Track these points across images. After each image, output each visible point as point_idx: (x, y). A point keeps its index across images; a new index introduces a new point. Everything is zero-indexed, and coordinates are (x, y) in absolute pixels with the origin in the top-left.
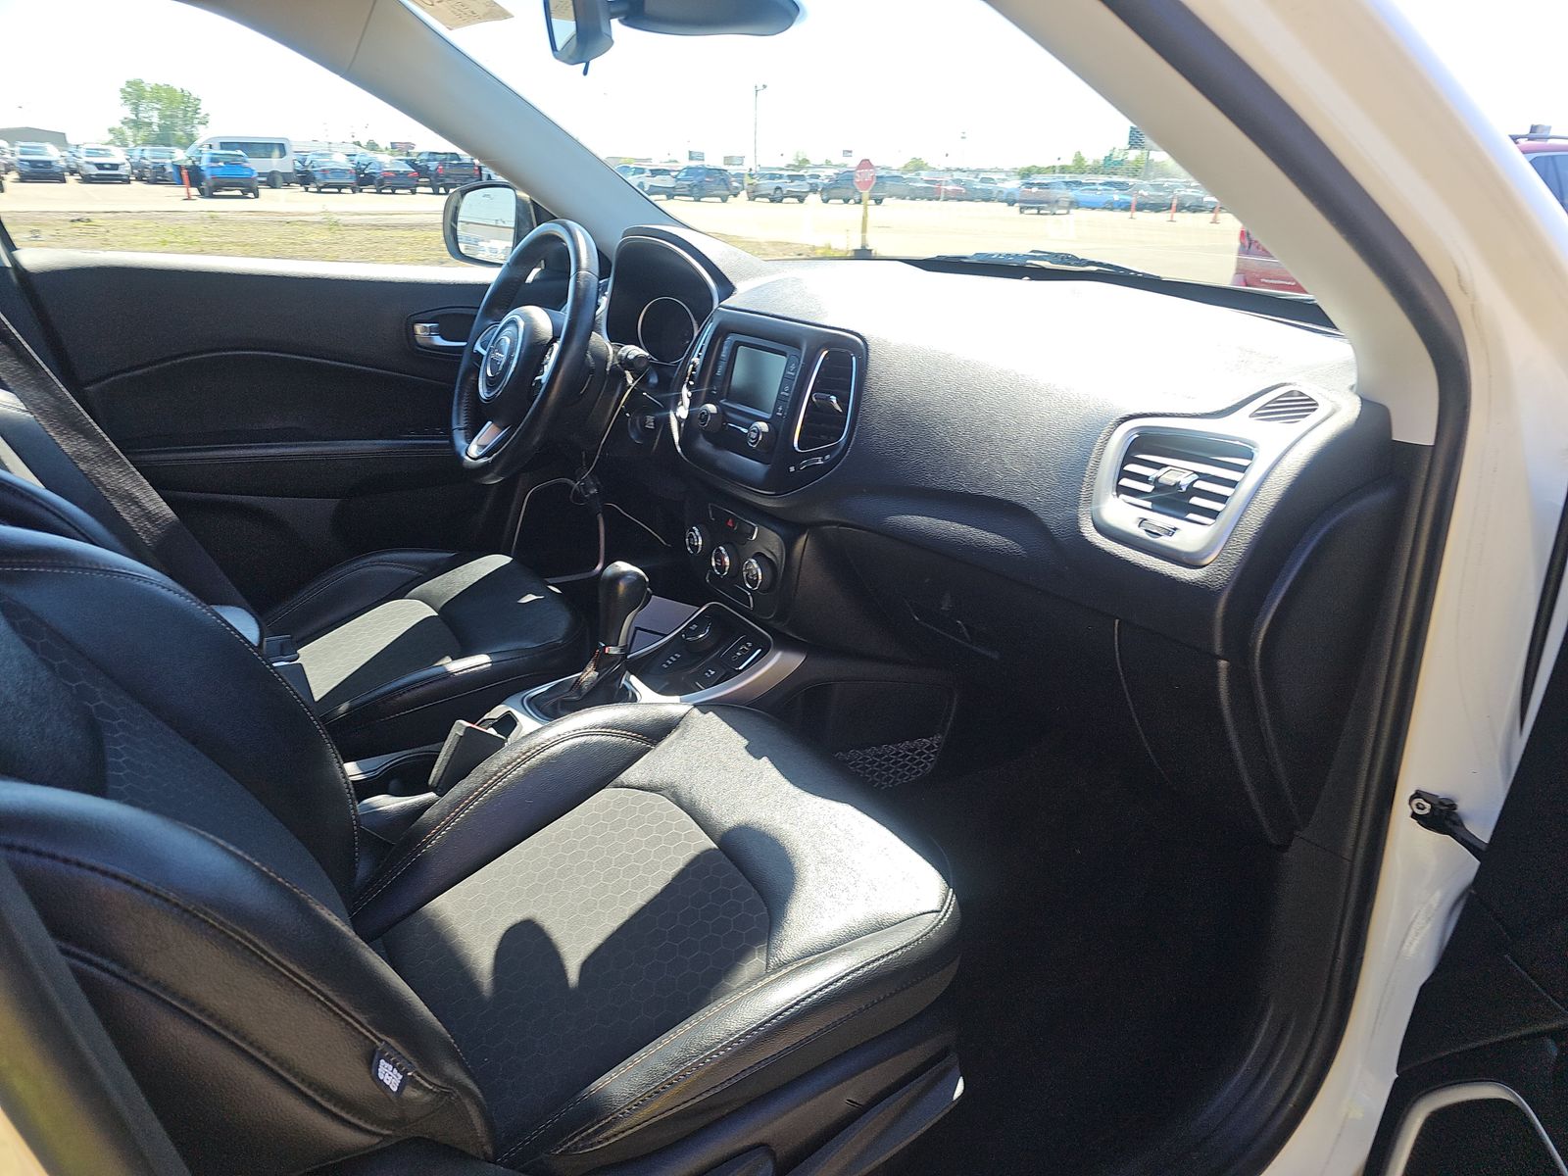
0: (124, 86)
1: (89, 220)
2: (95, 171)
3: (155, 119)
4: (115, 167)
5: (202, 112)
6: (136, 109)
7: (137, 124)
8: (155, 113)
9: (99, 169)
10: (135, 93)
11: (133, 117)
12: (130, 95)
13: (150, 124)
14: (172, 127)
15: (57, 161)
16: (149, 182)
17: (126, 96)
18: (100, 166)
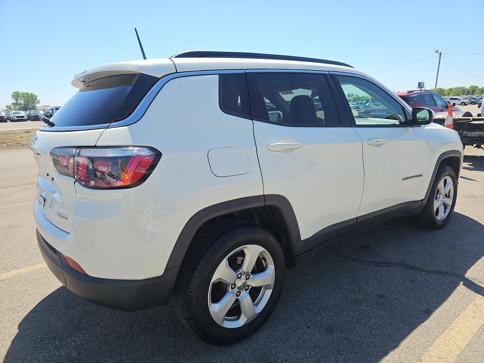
0: (13, 93)
1: (30, 132)
2: (16, 118)
3: (23, 103)
4: (23, 117)
5: (38, 99)
6: (16, 100)
7: (16, 104)
8: (23, 101)
9: (17, 118)
10: (16, 95)
11: (15, 102)
12: (15, 96)
13: (21, 104)
14: (29, 104)
15: (5, 116)
16: (32, 120)
17: (13, 96)
18: (18, 117)
